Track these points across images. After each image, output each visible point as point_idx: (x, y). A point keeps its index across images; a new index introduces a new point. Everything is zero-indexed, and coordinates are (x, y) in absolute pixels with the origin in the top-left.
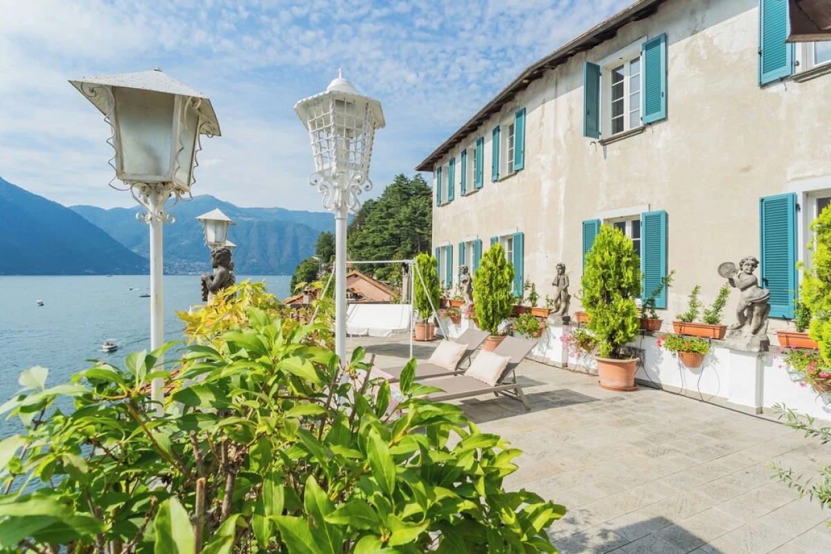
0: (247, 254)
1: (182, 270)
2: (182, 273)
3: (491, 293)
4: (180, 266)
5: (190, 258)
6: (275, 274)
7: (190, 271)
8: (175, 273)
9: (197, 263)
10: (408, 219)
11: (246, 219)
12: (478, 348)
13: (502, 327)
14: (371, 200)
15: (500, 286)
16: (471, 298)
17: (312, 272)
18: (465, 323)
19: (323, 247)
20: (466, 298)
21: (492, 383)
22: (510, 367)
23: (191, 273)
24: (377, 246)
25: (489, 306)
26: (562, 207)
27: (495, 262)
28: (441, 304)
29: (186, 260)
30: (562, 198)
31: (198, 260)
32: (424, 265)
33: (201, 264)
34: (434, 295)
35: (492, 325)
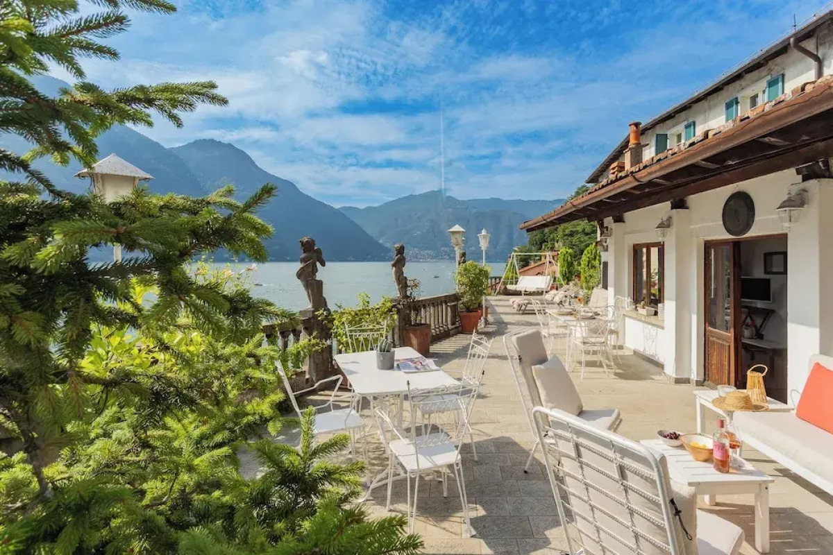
1: (414, 257)
9: (426, 252)
24: (587, 234)
31: (426, 249)
32: (564, 255)
33: (429, 252)
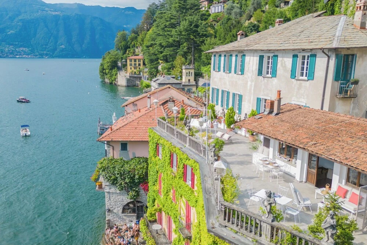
0: (57, 42)
1: (11, 53)
2: (11, 56)
3: (229, 119)
4: (9, 51)
5: (16, 45)
6: (79, 57)
7: (17, 55)
8: (6, 56)
10: (186, 30)
11: (54, 13)
12: (225, 134)
13: (232, 126)
14: (154, 4)
15: (231, 117)
16: (225, 117)
17: (115, 61)
18: (223, 124)
19: (121, 42)
20: (223, 117)
21: (227, 140)
22: (230, 137)
23: (18, 56)
25: (229, 122)
26: (252, 91)
27: (231, 111)
28: (216, 117)
29: (12, 46)
30: (253, 88)
31: (21, 46)
33: (24, 49)
34: (214, 115)
35: (229, 126)
